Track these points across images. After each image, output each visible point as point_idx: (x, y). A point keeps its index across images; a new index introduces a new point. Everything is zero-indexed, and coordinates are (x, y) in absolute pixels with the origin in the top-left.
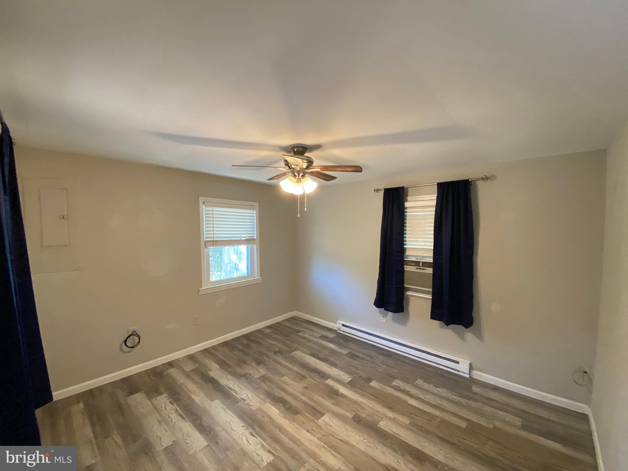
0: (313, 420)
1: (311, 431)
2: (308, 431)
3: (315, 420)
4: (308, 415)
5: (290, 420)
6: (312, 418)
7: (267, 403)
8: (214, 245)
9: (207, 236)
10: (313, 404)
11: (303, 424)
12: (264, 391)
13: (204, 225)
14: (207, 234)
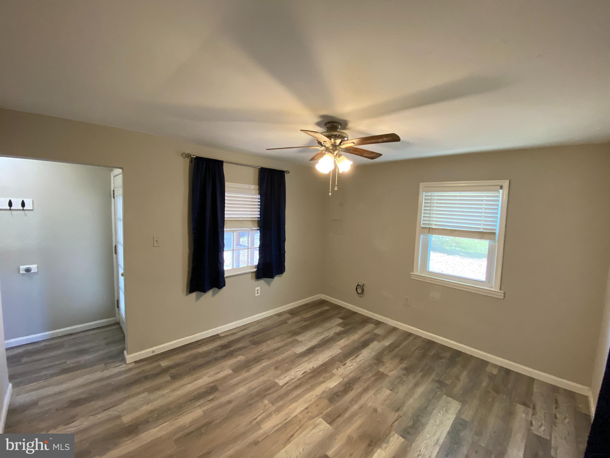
0: (321, 413)
1: (307, 411)
2: (306, 408)
3: (321, 415)
4: (328, 410)
5: (320, 395)
6: (325, 412)
7: (342, 379)
8: (430, 232)
9: (424, 222)
10: (347, 415)
11: (316, 405)
12: (360, 376)
13: (423, 210)
14: (423, 220)
